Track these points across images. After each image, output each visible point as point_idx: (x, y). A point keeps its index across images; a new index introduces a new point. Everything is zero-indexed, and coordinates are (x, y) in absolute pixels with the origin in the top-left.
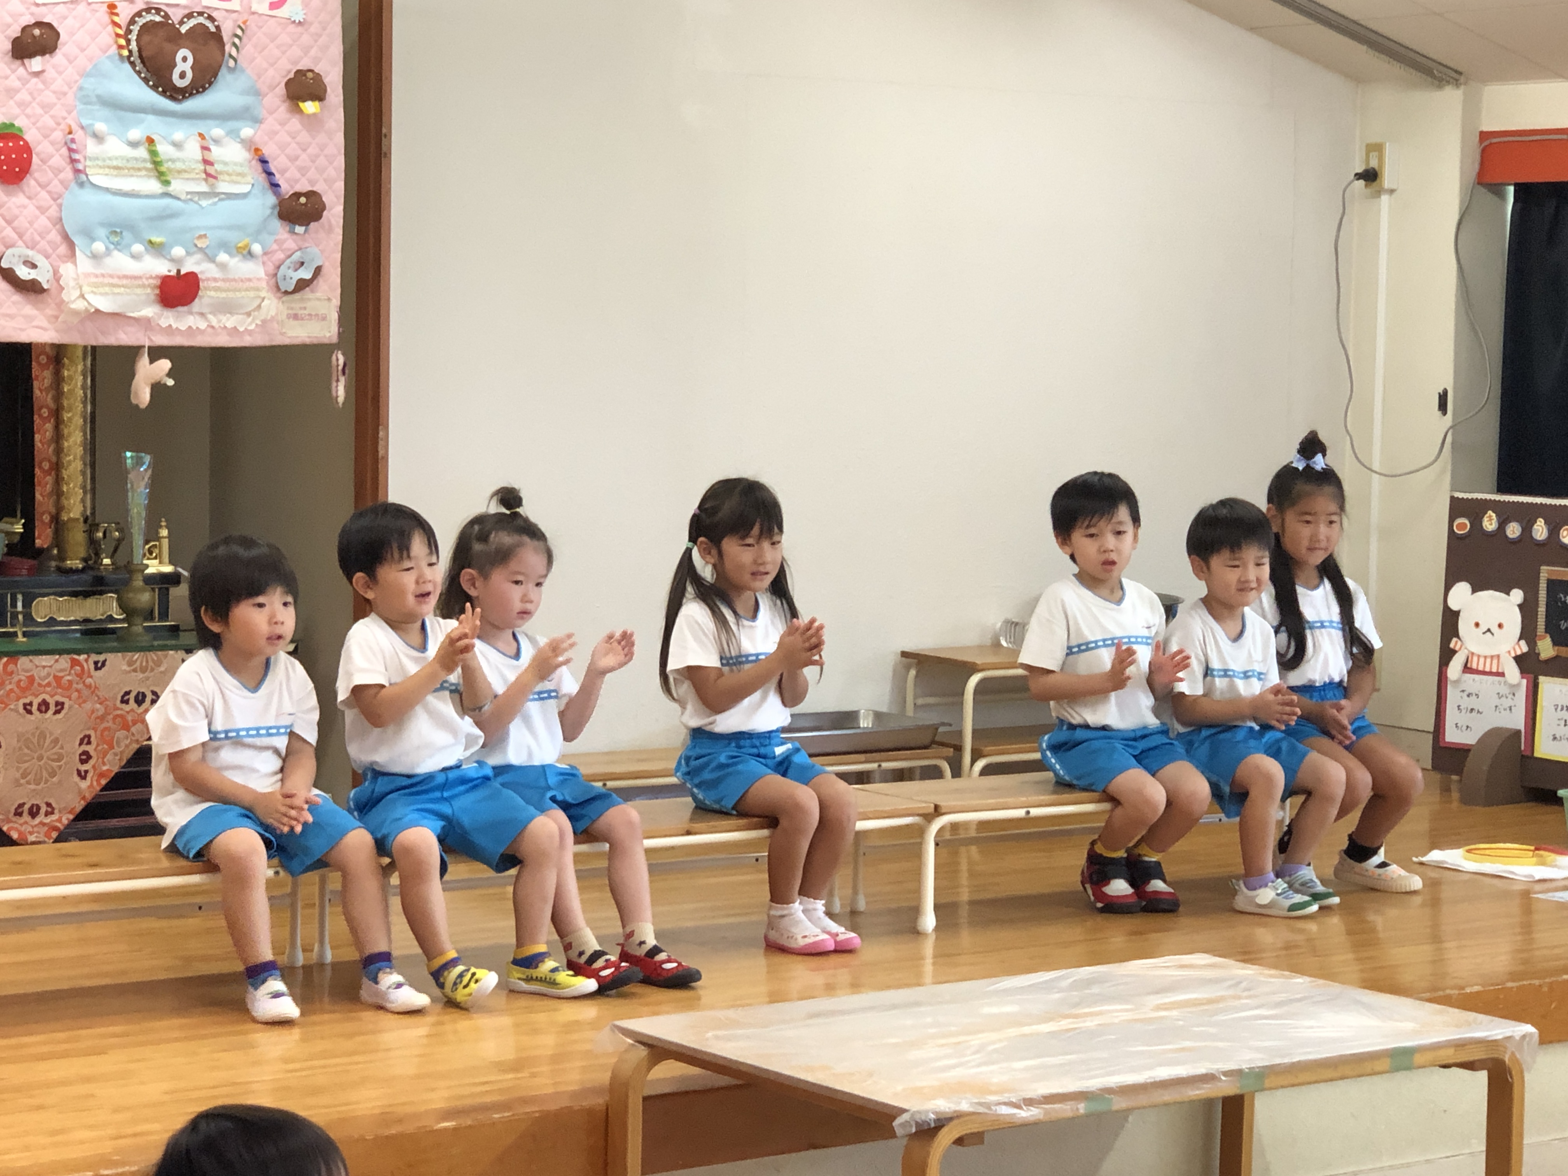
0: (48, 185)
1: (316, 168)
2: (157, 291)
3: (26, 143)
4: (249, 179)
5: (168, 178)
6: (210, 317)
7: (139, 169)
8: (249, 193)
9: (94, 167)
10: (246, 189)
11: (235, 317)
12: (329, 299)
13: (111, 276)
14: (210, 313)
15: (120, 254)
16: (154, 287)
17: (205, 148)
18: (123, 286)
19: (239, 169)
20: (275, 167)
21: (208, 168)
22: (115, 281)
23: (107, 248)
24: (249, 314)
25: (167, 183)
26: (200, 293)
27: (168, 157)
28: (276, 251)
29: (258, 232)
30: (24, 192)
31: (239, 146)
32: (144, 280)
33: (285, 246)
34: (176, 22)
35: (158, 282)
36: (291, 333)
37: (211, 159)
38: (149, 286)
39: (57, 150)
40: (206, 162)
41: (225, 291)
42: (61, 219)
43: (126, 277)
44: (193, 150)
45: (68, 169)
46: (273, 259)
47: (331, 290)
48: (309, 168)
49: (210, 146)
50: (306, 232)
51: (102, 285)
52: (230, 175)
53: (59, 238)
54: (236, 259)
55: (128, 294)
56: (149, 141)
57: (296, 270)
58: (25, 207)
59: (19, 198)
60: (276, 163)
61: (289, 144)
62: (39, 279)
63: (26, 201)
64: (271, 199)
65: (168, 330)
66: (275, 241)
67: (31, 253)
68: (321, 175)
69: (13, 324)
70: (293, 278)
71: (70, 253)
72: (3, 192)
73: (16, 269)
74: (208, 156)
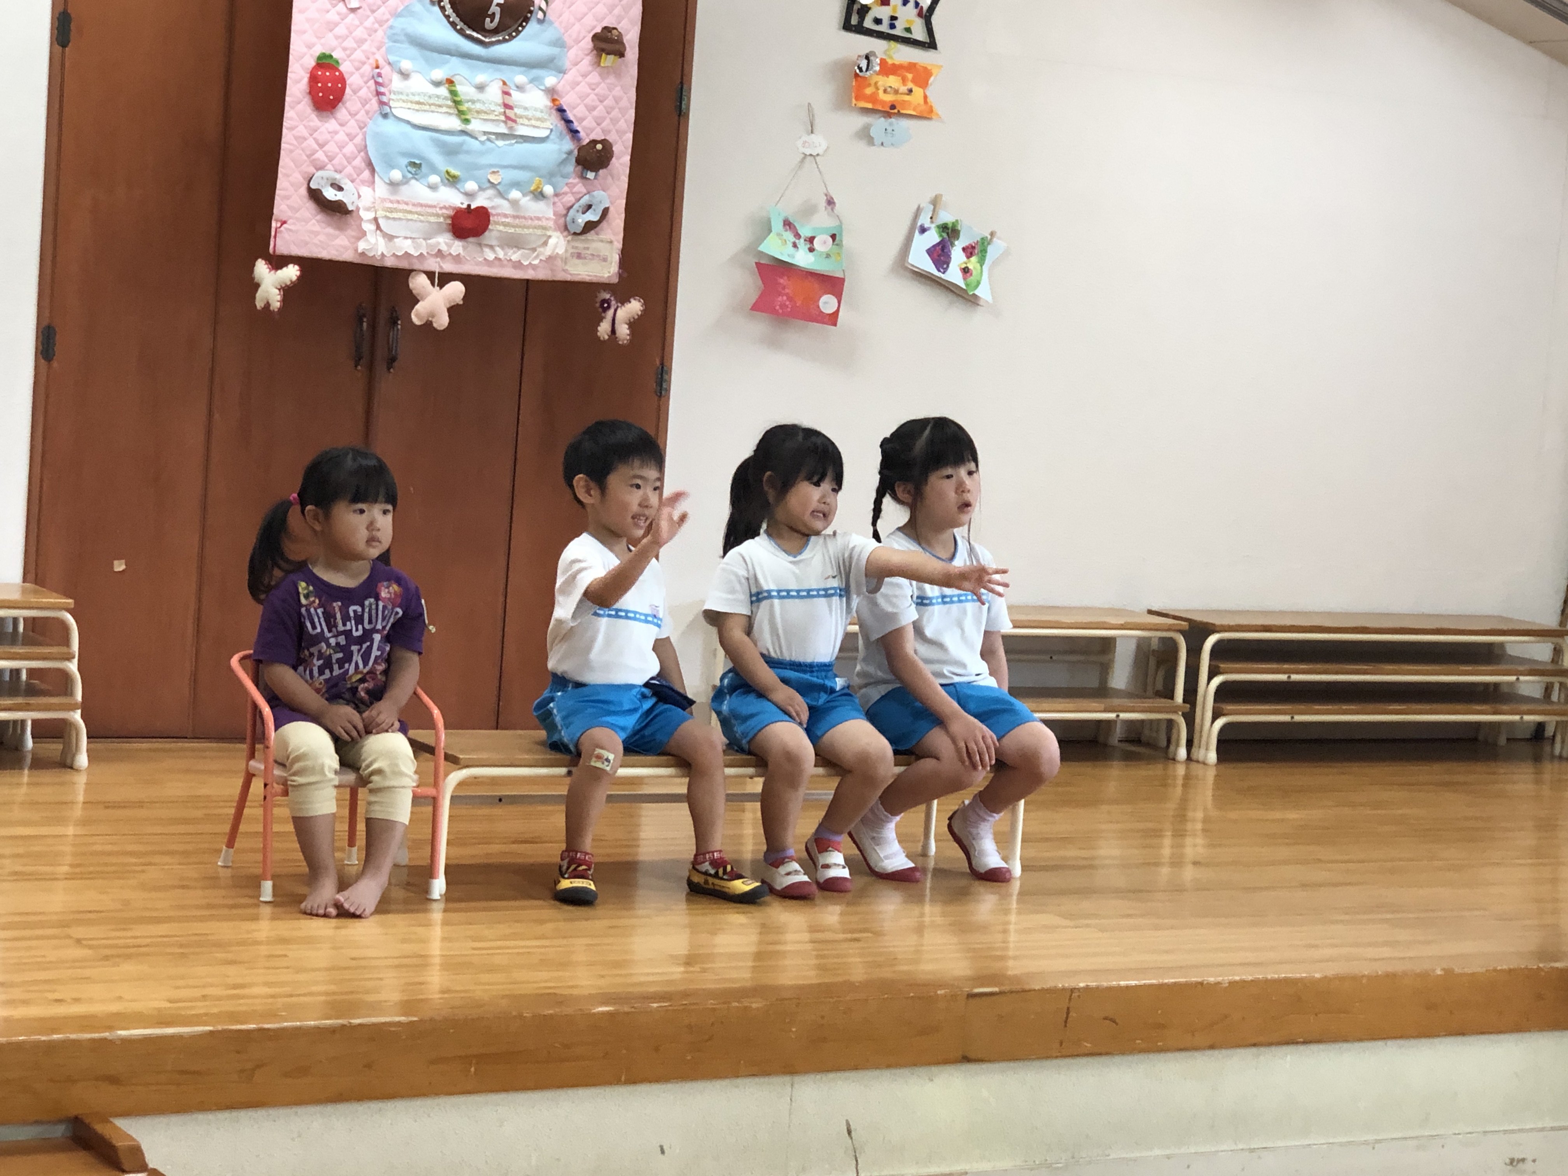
0: (356, 115)
1: (611, 119)
2: (449, 221)
3: (341, 73)
4: (548, 124)
5: (467, 117)
6: (497, 249)
7: (440, 106)
8: (548, 137)
9: (398, 100)
10: (544, 133)
11: (522, 251)
14: (498, 246)
15: (418, 183)
16: (447, 217)
17: (506, 93)
18: (417, 213)
19: (539, 115)
20: (574, 115)
21: (508, 111)
22: (409, 208)
23: (404, 176)
24: (534, 250)
25: (467, 121)
26: (490, 227)
27: (468, 98)
28: (565, 194)
29: (551, 174)
30: (336, 119)
31: (541, 93)
32: (438, 209)
33: (575, 190)
35: (451, 213)
36: (572, 270)
37: (511, 104)
38: (442, 215)
39: (366, 83)
40: (507, 106)
41: (514, 226)
42: (366, 147)
43: (421, 205)
44: (494, 93)
45: (374, 101)
46: (564, 200)
47: (615, 234)
48: (604, 119)
49: (512, 92)
50: (595, 178)
51: (396, 210)
52: (529, 119)
53: (363, 164)
54: (528, 198)
55: (421, 221)
56: (450, 82)
57: (584, 213)
58: (336, 133)
59: (331, 124)
60: (575, 111)
61: (588, 95)
62: (345, 201)
63: (338, 127)
64: (568, 145)
65: (457, 259)
66: (567, 184)
67: (338, 176)
68: (614, 125)
69: (316, 241)
70: (582, 220)
71: (371, 178)
72: (317, 116)
73: (323, 191)
74: (508, 100)
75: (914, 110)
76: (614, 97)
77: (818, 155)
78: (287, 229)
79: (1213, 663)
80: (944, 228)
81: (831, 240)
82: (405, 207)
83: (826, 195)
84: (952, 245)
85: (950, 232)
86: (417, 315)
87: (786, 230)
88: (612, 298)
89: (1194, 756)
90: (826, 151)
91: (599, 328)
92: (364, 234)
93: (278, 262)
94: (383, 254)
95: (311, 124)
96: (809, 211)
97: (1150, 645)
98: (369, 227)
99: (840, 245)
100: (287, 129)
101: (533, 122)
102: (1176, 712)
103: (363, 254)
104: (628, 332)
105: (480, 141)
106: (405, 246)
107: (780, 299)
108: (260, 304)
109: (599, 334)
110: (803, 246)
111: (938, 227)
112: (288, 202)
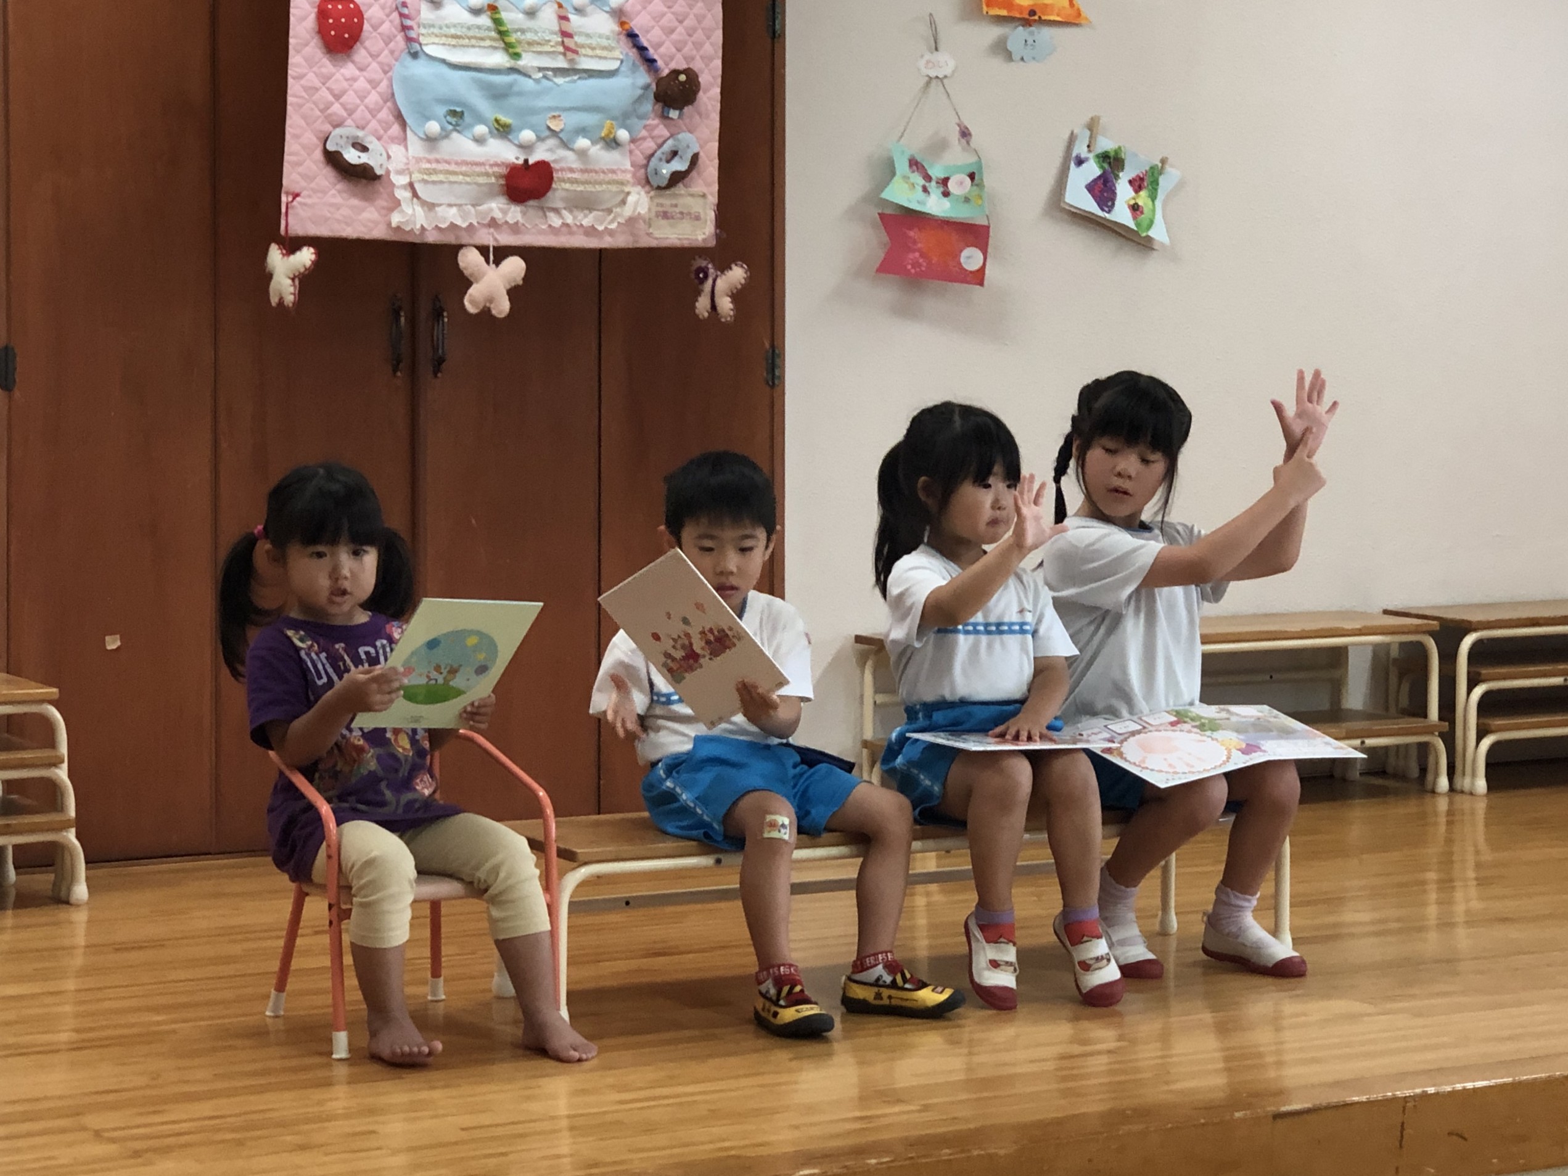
0: (378, 55)
1: (693, 43)
2: (502, 182)
3: (357, 7)
4: (617, 54)
5: (518, 50)
6: (565, 213)
7: (482, 39)
8: (618, 70)
9: (429, 35)
10: (613, 65)
11: (595, 213)
12: (704, 196)
13: (448, 162)
14: (565, 208)
15: (460, 136)
16: (499, 176)
17: (564, 18)
18: (461, 173)
19: (605, 43)
20: (648, 40)
21: (566, 40)
22: (453, 168)
23: (442, 128)
24: (609, 211)
25: (516, 56)
26: (554, 186)
27: (516, 27)
28: (644, 139)
29: (626, 116)
30: (353, 62)
31: (607, 16)
32: (487, 167)
33: (656, 132)
35: (504, 171)
36: (657, 234)
37: (570, 31)
38: (493, 174)
39: (388, 16)
40: (565, 34)
41: (583, 183)
42: (393, 95)
43: (466, 163)
44: (548, 18)
45: (400, 38)
46: (641, 147)
47: (708, 185)
48: (685, 43)
49: (571, 16)
50: (680, 117)
51: (435, 172)
52: (593, 49)
53: (391, 118)
54: (598, 147)
55: (468, 183)
56: (493, 8)
57: (668, 161)
58: (354, 79)
59: (349, 70)
60: (649, 36)
61: (663, 15)
62: (371, 163)
63: (357, 72)
64: (643, 78)
65: (515, 228)
66: (645, 127)
67: (360, 134)
68: (698, 50)
69: (337, 216)
70: (666, 170)
71: (402, 133)
72: (330, 61)
73: (343, 153)
74: (566, 27)
75: (1058, 15)
76: (695, 15)
77: (946, 77)
78: (300, 203)
79: (1473, 669)
80: (1104, 157)
81: (968, 180)
82: (447, 167)
83: (959, 125)
84: (1117, 177)
85: (1112, 162)
86: (472, 302)
87: (913, 172)
88: (710, 266)
89: (1458, 785)
90: (954, 72)
91: (697, 304)
92: (397, 203)
93: (292, 245)
94: (422, 226)
95: (324, 70)
96: (939, 146)
97: (1388, 653)
98: (403, 195)
99: (980, 186)
100: (294, 78)
101: (598, 52)
102: (1432, 733)
103: (398, 228)
104: (731, 306)
105: (535, 80)
106: (450, 215)
107: (911, 256)
108: (274, 301)
109: (697, 311)
110: (935, 191)
111: (1098, 156)
112: (300, 169)
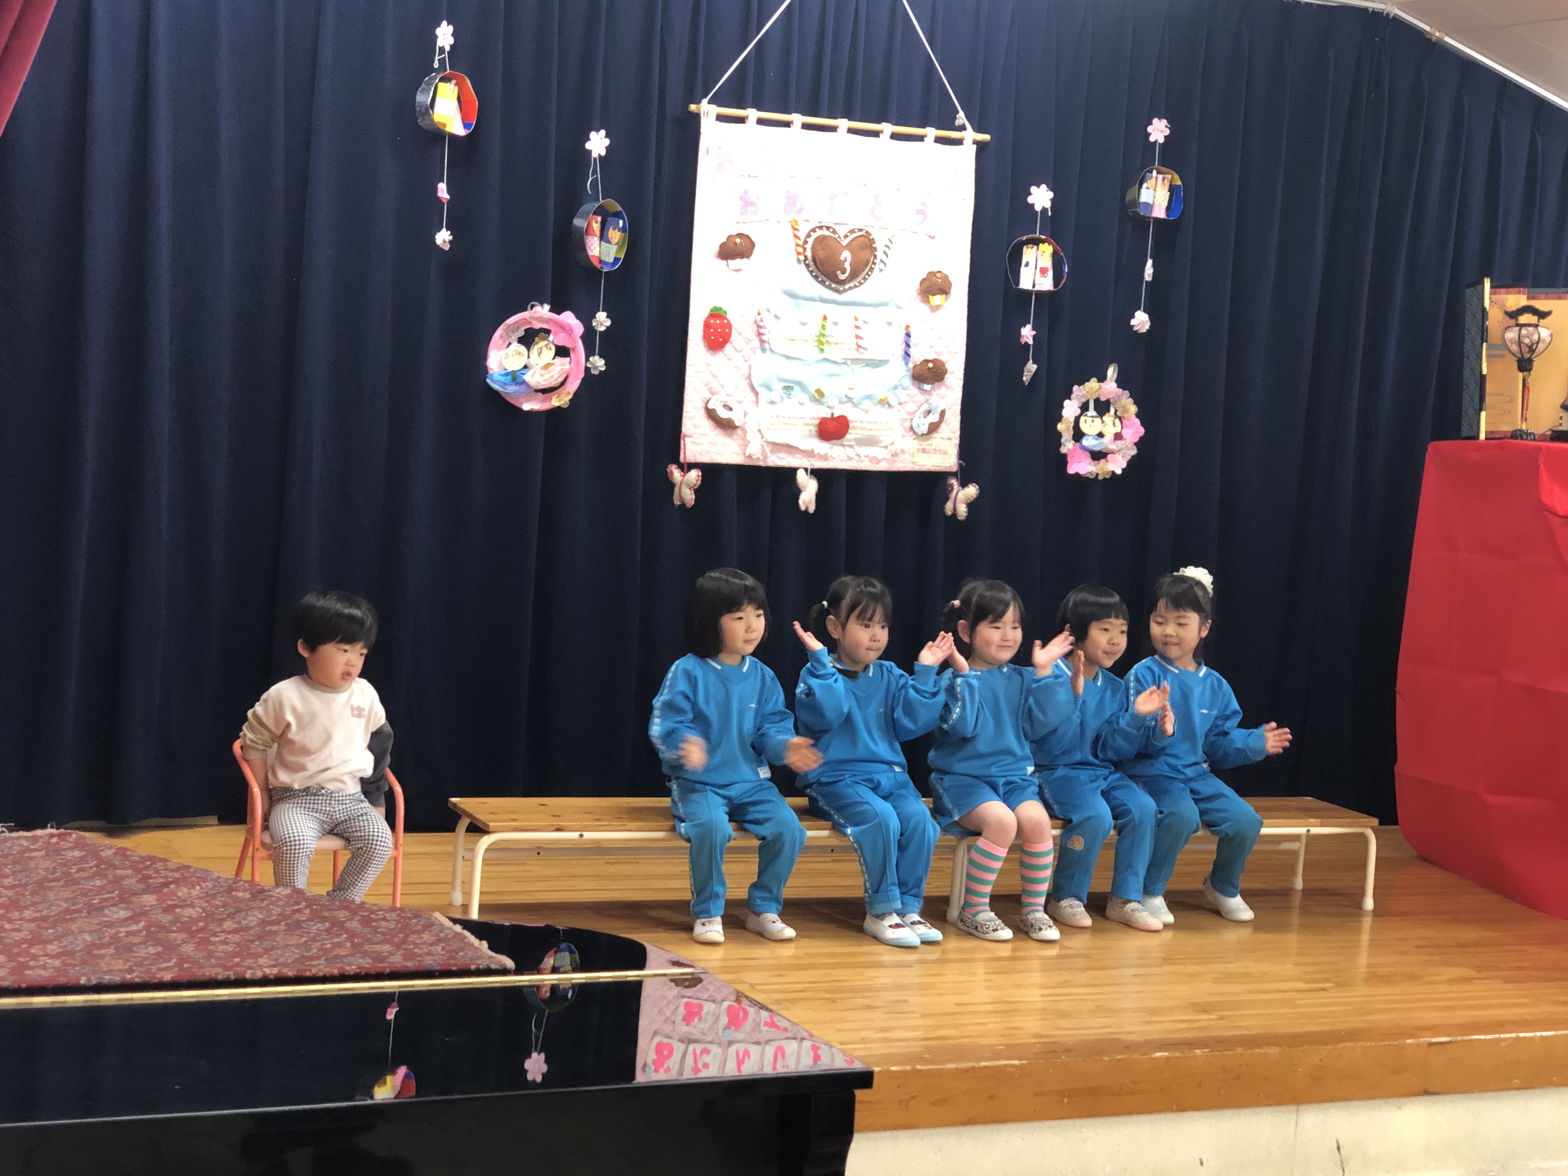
0: (741, 351)
1: (942, 343)
2: (818, 428)
3: (729, 321)
6: (856, 447)
7: (809, 341)
8: (891, 360)
9: (775, 338)
10: (890, 357)
11: (876, 449)
12: (950, 439)
13: (784, 417)
15: (791, 401)
16: (815, 425)
17: (857, 327)
18: (792, 424)
21: (859, 341)
24: (886, 447)
26: (850, 431)
28: (908, 403)
29: (896, 388)
30: (725, 355)
32: (808, 420)
33: (916, 399)
34: (842, 236)
35: (818, 422)
36: (919, 463)
37: (863, 335)
38: (812, 424)
39: (750, 326)
40: (858, 337)
41: (869, 430)
42: (750, 376)
43: (794, 418)
44: (848, 328)
45: (756, 340)
46: (908, 408)
47: (953, 432)
49: (862, 326)
50: (933, 389)
51: (777, 423)
53: (749, 391)
54: (877, 407)
55: (796, 430)
57: (925, 417)
58: (726, 366)
59: (722, 359)
62: (734, 418)
63: (727, 361)
64: (905, 366)
65: (825, 457)
66: (908, 395)
67: (729, 399)
68: (946, 348)
69: (713, 449)
70: (924, 422)
71: (755, 400)
72: (710, 354)
73: (717, 411)
74: (859, 332)
78: (692, 442)
82: (784, 420)
88: (955, 483)
91: (945, 506)
92: (749, 442)
93: (687, 468)
94: (764, 456)
95: (707, 360)
98: (753, 437)
100: (689, 366)
103: (750, 458)
104: (966, 510)
105: (840, 366)
109: (944, 511)
112: (693, 421)
